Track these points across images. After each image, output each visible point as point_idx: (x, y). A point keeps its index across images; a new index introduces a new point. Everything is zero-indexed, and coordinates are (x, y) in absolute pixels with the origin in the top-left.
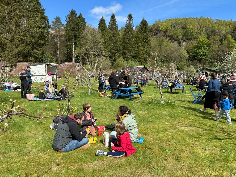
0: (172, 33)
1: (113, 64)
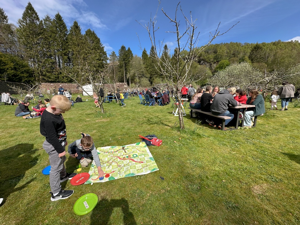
0: (205, 57)
1: (151, 83)
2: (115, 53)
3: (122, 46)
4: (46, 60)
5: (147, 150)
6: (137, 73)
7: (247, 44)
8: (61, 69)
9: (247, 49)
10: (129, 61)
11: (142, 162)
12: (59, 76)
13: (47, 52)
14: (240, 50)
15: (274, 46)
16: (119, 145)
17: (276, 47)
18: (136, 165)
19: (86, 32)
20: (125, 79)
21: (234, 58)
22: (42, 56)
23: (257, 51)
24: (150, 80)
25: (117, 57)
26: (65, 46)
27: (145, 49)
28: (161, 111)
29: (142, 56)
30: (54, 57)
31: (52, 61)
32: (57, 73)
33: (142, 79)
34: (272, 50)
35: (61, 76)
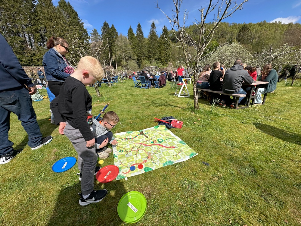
1: (140, 66)
2: (97, 31)
3: (105, 23)
4: (12, 38)
5: (170, 133)
6: (123, 55)
7: (234, 24)
8: (33, 50)
9: (234, 30)
10: (114, 41)
11: (174, 147)
12: (33, 58)
13: (12, 27)
14: (228, 30)
15: (260, 27)
16: (135, 129)
17: (261, 28)
18: (169, 151)
19: (60, 3)
20: (111, 62)
21: (222, 39)
22: (7, 33)
23: (244, 31)
24: (137, 63)
25: (99, 35)
26: (34, 21)
27: (130, 27)
28: (161, 93)
29: (128, 36)
30: (22, 34)
31: (20, 40)
32: (29, 55)
33: (130, 62)
34: (257, 31)
35: (35, 58)
